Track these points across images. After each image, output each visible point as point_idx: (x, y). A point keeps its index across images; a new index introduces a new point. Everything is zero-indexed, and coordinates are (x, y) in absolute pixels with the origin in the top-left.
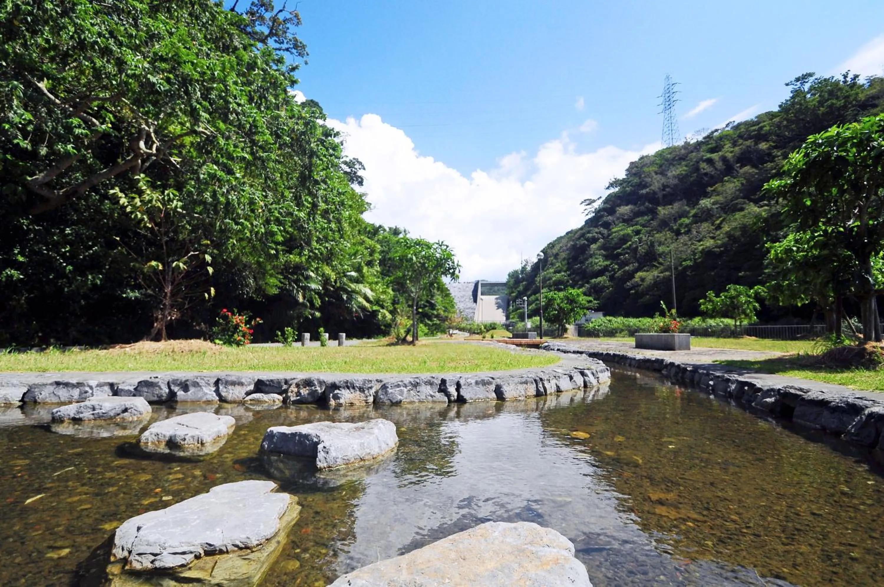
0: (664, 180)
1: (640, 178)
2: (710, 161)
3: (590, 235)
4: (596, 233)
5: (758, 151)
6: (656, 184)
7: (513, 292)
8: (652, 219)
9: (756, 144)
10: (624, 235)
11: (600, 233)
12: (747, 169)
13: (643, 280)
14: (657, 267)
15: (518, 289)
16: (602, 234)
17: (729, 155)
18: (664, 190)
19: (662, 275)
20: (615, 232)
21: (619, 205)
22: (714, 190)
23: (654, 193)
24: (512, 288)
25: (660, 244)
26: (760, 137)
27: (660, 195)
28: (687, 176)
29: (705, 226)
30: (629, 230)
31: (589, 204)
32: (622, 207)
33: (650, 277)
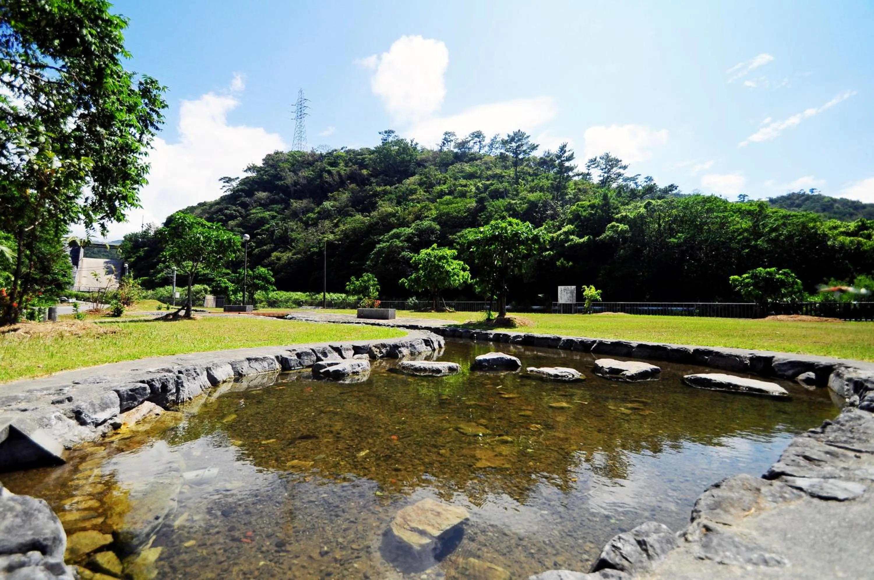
0: (295, 178)
1: (276, 170)
2: (329, 172)
3: (228, 212)
4: (234, 210)
5: (361, 175)
6: (290, 180)
7: (131, 257)
8: (286, 208)
9: (360, 169)
10: (261, 217)
11: (238, 211)
12: (353, 186)
13: (279, 259)
14: (291, 250)
15: (138, 255)
16: (240, 213)
17: (342, 172)
18: (295, 186)
19: (295, 257)
20: (253, 214)
21: (258, 191)
22: (332, 196)
23: (288, 187)
24: (129, 252)
25: (293, 230)
26: (362, 165)
27: (292, 189)
28: (313, 180)
29: (327, 223)
30: (267, 214)
31: (227, 182)
32: (260, 192)
33: (285, 258)
